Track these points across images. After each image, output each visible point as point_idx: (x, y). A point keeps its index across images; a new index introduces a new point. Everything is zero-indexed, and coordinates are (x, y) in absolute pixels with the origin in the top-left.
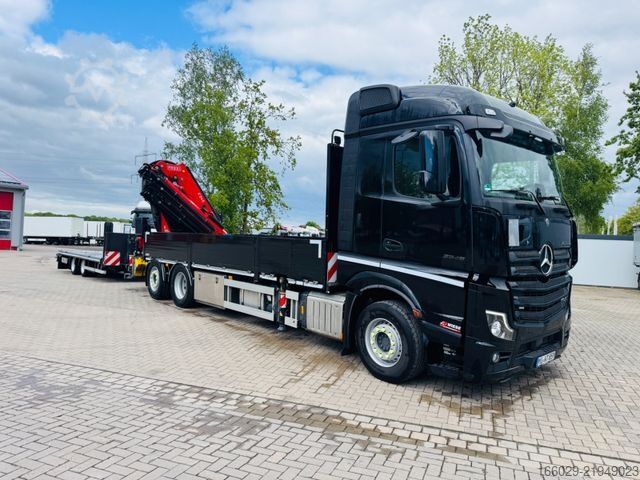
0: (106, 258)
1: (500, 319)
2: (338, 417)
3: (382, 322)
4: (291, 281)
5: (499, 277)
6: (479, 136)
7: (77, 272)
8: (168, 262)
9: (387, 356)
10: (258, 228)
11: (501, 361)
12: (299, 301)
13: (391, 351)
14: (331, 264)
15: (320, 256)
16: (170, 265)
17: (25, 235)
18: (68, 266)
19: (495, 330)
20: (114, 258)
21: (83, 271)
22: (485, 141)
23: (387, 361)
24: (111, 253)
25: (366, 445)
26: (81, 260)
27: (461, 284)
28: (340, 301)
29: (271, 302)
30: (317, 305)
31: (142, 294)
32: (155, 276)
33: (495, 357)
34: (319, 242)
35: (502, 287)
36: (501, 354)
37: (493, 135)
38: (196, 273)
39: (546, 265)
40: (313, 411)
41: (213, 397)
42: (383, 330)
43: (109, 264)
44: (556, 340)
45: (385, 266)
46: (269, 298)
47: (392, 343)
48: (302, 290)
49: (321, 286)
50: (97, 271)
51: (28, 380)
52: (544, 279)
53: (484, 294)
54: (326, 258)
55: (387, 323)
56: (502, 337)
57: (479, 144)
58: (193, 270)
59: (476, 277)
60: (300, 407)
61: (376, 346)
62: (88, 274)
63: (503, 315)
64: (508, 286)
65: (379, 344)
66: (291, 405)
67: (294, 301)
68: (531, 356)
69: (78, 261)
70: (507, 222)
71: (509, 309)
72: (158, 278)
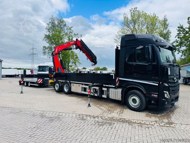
0: (38, 81)
1: (167, 93)
2: (129, 120)
3: (133, 96)
4: (104, 85)
5: (166, 83)
6: (159, 47)
7: (27, 85)
8: (62, 81)
9: (136, 105)
10: (72, 70)
11: (167, 104)
12: (107, 91)
13: (137, 103)
14: (117, 80)
15: (114, 78)
16: (63, 82)
17: (2, 74)
18: (23, 84)
19: (166, 96)
20: (40, 81)
21: (29, 85)
22: (161, 48)
23: (135, 106)
24: (40, 79)
25: (141, 126)
26: (29, 82)
27: (157, 85)
28: (120, 90)
29: (97, 91)
30: (113, 91)
31: (52, 91)
32: (57, 86)
33: (166, 103)
34: (114, 75)
35: (166, 85)
36: (168, 102)
37: (164, 47)
38: (72, 84)
39: (175, 79)
40: (122, 119)
41: (94, 117)
42: (134, 98)
43: (39, 82)
44: (177, 99)
45: (134, 81)
46: (97, 90)
47: (137, 101)
48: (108, 88)
49: (114, 86)
50: (35, 85)
51: (42, 116)
52: (175, 83)
53: (163, 87)
54: (115, 79)
55: (135, 96)
56: (167, 97)
57: (160, 49)
58: (71, 83)
59: (161, 83)
60: (118, 119)
61: (132, 102)
62: (31, 86)
63: (167, 92)
64: (168, 85)
65: (133, 102)
66: (116, 118)
67: (105, 91)
68: (173, 102)
69: (27, 82)
70: (168, 68)
71: (169, 91)
72: (58, 86)
